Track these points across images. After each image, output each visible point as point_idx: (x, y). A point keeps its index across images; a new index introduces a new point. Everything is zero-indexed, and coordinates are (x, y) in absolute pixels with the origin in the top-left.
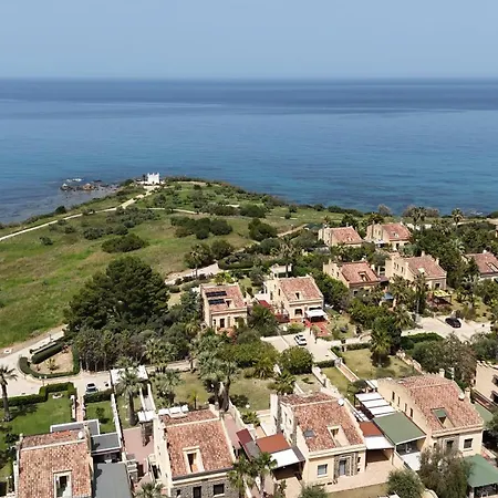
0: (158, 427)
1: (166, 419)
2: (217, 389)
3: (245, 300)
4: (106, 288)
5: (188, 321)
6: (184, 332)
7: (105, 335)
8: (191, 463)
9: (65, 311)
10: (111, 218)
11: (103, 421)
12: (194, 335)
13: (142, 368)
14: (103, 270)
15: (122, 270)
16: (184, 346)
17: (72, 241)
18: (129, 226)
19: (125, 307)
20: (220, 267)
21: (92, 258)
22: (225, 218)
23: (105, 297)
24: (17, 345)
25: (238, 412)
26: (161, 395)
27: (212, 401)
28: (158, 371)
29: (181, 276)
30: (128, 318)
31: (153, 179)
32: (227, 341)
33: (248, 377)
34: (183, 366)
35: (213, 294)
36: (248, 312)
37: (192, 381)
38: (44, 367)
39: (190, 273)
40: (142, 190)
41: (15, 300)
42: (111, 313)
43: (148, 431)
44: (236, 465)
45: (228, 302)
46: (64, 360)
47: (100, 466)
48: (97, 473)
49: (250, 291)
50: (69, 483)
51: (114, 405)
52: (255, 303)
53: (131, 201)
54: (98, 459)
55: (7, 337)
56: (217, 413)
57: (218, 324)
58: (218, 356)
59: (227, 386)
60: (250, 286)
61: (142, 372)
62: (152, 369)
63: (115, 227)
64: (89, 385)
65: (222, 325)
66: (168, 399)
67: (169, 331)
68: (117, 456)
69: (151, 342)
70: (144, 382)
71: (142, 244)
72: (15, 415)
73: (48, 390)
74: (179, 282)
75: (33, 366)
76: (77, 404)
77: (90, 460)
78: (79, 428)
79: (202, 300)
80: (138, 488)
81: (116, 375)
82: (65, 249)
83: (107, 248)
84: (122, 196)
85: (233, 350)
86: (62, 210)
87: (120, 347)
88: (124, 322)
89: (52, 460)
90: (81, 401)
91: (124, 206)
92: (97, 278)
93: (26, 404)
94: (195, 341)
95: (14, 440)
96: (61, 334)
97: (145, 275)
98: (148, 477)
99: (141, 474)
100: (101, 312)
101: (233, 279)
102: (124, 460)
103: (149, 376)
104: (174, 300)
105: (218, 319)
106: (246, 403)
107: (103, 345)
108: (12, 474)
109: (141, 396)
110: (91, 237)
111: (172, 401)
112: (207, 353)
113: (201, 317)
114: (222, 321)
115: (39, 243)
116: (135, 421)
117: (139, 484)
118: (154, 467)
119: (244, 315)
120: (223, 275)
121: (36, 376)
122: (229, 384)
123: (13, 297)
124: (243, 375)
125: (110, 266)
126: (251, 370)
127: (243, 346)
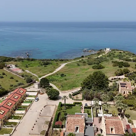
0: (103, 119)
1: (106, 117)
2: (121, 111)
3: (132, 87)
4: (92, 79)
5: (114, 91)
6: (113, 94)
7: (91, 91)
8: (112, 131)
9: (81, 83)
10: (95, 60)
11: (89, 114)
12: (115, 95)
13: (100, 102)
14: (92, 74)
15: (97, 74)
16: (112, 98)
17: (85, 65)
18: (100, 62)
19: (97, 84)
20: (125, 76)
21: (89, 70)
22: (128, 62)
23: (92, 81)
24: (69, 90)
25: (127, 119)
26: (105, 110)
27: (119, 115)
28: (104, 103)
29: (113, 78)
30: (97, 87)
31: (108, 49)
32: (125, 98)
33: (131, 109)
34: (112, 103)
35: (122, 84)
36: (133, 91)
37: (114, 108)
38: (75, 97)
39: (116, 77)
40: (104, 53)
41: (69, 79)
42: (93, 86)
43: (100, 119)
44: (125, 134)
45: (127, 87)
46: (80, 96)
47: (87, 126)
48: (86, 128)
49: (134, 84)
50: (79, 129)
51: (92, 110)
52: (135, 88)
53: (101, 55)
54: (87, 124)
55: (67, 88)
56: (120, 118)
57: (123, 93)
58: (122, 102)
59: (124, 111)
60: (134, 83)
61: (100, 103)
62: (103, 103)
63: (96, 62)
64: (86, 104)
65: (124, 93)
66: (107, 112)
67: (108, 93)
68: (91, 125)
69: (103, 95)
70: (100, 106)
71: (103, 68)
72: (67, 108)
73: (76, 103)
74: (112, 79)
75: (72, 96)
76: (82, 108)
77: (85, 124)
78: (82, 115)
79: (119, 85)
80: (96, 134)
81: (93, 103)
82: (83, 67)
83: (93, 68)
84: (99, 54)
85: (127, 101)
86: (83, 57)
87: (95, 95)
88: (96, 88)
89: (75, 122)
90: (83, 108)
91: (99, 57)
92: (90, 76)
93: (70, 106)
94: (116, 97)
95: (66, 115)
96: (80, 89)
97: (103, 76)
98: (99, 132)
99: (97, 130)
100: (90, 85)
101: (129, 80)
102: (93, 126)
103: (102, 104)
104: (111, 84)
105: (123, 91)
106: (130, 117)
107: (90, 94)
108: (65, 123)
109: (99, 109)
110: (90, 64)
111: (108, 112)
112: (119, 101)
113: (118, 90)
114: (124, 92)
115: (76, 65)
116: (97, 116)
117: (97, 133)
118: (101, 130)
119: (131, 91)
120: (126, 79)
121: (73, 99)
122: (125, 111)
123: (69, 78)
124: (129, 109)
125: (94, 73)
126: (132, 108)
127: (130, 100)
